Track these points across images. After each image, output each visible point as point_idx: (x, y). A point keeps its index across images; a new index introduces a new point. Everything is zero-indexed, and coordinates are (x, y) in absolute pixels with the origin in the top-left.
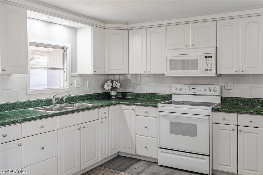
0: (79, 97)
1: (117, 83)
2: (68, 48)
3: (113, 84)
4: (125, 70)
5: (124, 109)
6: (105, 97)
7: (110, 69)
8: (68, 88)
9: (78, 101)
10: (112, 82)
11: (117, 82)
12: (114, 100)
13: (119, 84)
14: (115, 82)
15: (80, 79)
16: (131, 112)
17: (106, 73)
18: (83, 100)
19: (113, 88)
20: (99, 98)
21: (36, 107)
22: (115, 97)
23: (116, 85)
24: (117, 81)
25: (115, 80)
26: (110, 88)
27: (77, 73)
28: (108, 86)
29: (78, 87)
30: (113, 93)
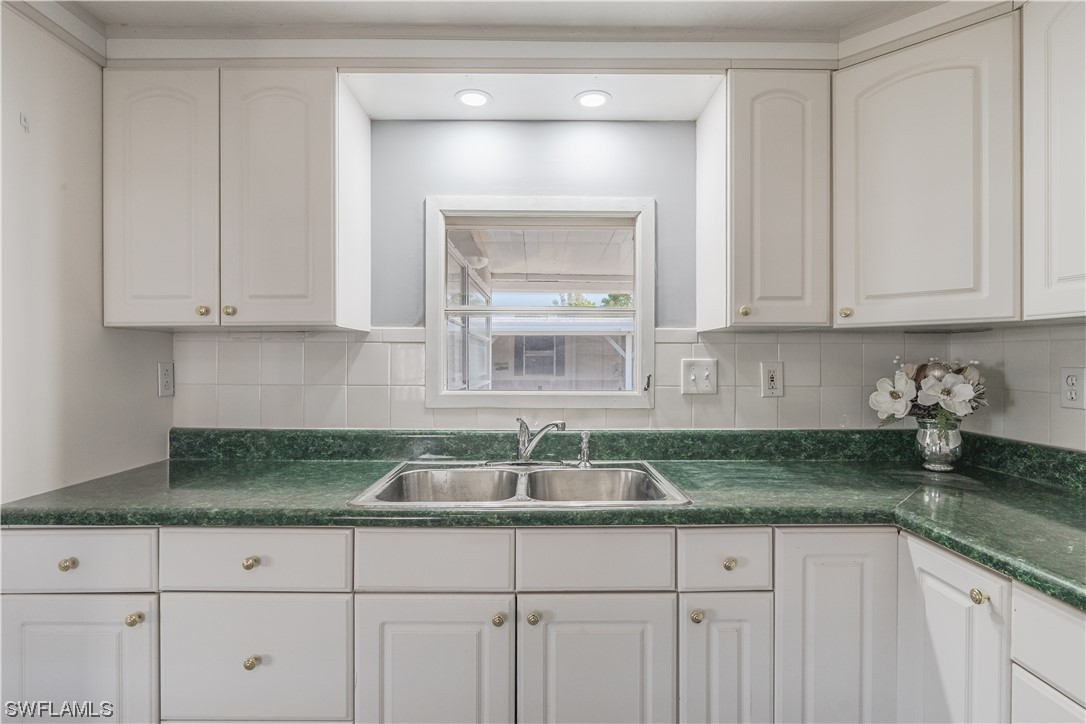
0: (702, 437)
1: (954, 384)
2: (640, 218)
3: (919, 388)
4: (985, 293)
5: (922, 571)
6: (896, 453)
7: (868, 297)
8: (638, 392)
9: (690, 458)
10: (919, 375)
11: (950, 378)
12: (936, 478)
13: (964, 391)
14: (937, 373)
15: (711, 356)
16: (970, 610)
17: (840, 322)
18: (725, 454)
19: (923, 412)
20: (845, 456)
21: (458, 459)
22: (952, 463)
23: (948, 392)
24: (959, 371)
25: (938, 365)
26: (901, 408)
27: (694, 325)
28: (895, 395)
29: (693, 390)
30: (935, 442)
